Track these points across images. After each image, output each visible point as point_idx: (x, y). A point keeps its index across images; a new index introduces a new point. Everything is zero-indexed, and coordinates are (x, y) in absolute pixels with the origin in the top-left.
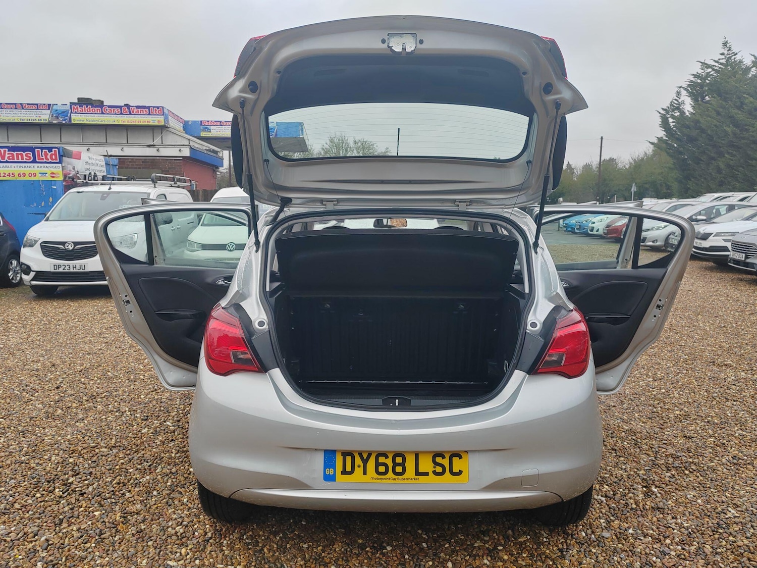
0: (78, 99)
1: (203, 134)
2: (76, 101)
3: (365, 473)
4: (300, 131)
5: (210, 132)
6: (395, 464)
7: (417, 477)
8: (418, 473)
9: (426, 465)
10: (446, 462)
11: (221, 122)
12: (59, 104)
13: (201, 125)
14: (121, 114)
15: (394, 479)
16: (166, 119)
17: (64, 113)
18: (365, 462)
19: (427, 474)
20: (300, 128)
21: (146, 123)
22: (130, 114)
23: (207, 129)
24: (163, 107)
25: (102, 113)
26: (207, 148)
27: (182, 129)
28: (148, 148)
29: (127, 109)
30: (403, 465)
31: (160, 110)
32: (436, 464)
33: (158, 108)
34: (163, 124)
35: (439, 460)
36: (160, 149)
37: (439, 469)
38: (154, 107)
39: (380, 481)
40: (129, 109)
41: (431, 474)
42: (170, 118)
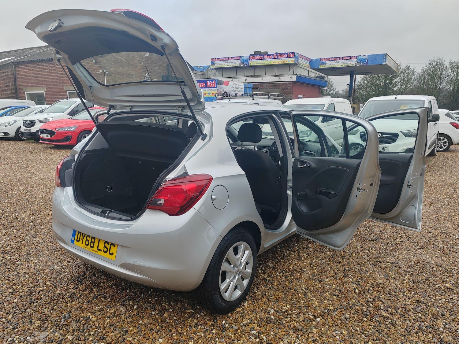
0: (254, 52)
1: (321, 67)
2: (253, 53)
3: (82, 243)
4: (384, 59)
5: (325, 65)
6: (92, 242)
7: (97, 251)
8: (98, 249)
9: (101, 247)
10: (108, 247)
11: (332, 58)
12: (245, 56)
13: (320, 61)
14: (273, 58)
15: (90, 249)
16: (296, 59)
17: (246, 61)
18: (83, 238)
19: (101, 250)
20: (384, 57)
21: (285, 63)
22: (278, 58)
23: (324, 64)
24: (295, 53)
25: (264, 59)
26: (319, 75)
27: (308, 64)
28: (275, 77)
29: (276, 55)
30: (94, 243)
31: (293, 54)
32: (105, 247)
33: (292, 53)
34: (294, 62)
35: (106, 245)
36: (281, 77)
37: (106, 250)
38: (290, 53)
39: (85, 248)
40: (277, 55)
41: (102, 251)
42: (299, 58)
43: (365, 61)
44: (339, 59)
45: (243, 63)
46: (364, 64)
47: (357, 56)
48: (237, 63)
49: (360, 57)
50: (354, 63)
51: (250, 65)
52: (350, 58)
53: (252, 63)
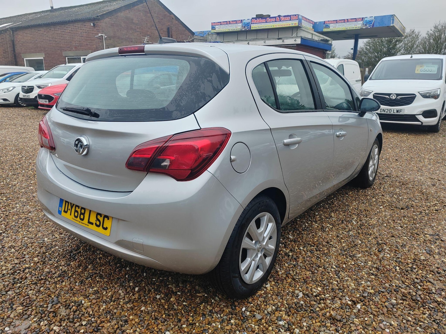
0: (256, 15)
1: (325, 30)
2: (255, 17)
3: (71, 215)
4: (392, 21)
5: (329, 28)
6: (81, 214)
7: (88, 224)
8: (89, 222)
9: (93, 219)
10: (101, 219)
11: (336, 21)
12: (246, 19)
13: (324, 24)
14: (276, 21)
15: (80, 222)
16: (300, 22)
17: (248, 24)
18: (72, 208)
19: (92, 224)
20: (392, 19)
21: (288, 26)
22: (280, 21)
23: (327, 27)
24: (298, 15)
25: (266, 22)
26: (323, 39)
27: (311, 27)
28: (278, 40)
29: (279, 18)
30: (84, 214)
31: (297, 17)
32: (98, 219)
33: (295, 15)
34: (297, 25)
35: (99, 217)
36: (284, 40)
37: (98, 223)
38: (293, 15)
39: (74, 221)
40: (280, 18)
41: (94, 224)
42: (303, 21)
43: (372, 23)
44: (344, 21)
45: (244, 27)
46: (370, 26)
47: (363, 18)
48: (238, 27)
49: (366, 19)
50: (360, 26)
51: (252, 29)
52: (356, 20)
53: (254, 27)
